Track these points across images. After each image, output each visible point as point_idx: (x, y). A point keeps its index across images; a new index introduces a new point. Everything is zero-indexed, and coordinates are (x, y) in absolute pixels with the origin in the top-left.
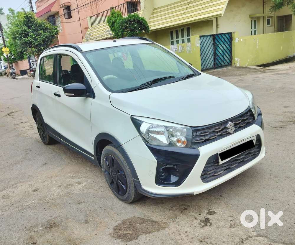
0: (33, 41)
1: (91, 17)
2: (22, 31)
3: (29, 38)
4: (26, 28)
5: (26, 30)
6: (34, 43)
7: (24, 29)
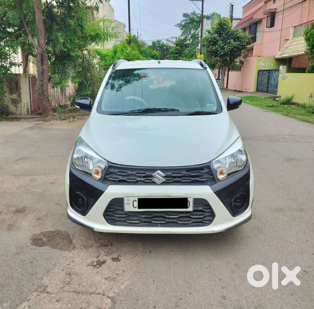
0: (220, 50)
1: (295, 27)
2: (212, 38)
3: (217, 46)
4: (216, 35)
5: (216, 38)
6: (220, 53)
7: (214, 37)
